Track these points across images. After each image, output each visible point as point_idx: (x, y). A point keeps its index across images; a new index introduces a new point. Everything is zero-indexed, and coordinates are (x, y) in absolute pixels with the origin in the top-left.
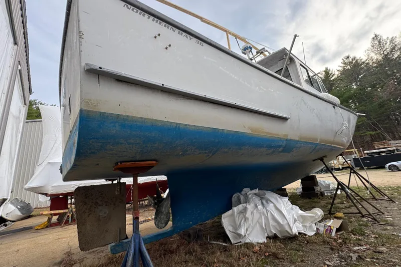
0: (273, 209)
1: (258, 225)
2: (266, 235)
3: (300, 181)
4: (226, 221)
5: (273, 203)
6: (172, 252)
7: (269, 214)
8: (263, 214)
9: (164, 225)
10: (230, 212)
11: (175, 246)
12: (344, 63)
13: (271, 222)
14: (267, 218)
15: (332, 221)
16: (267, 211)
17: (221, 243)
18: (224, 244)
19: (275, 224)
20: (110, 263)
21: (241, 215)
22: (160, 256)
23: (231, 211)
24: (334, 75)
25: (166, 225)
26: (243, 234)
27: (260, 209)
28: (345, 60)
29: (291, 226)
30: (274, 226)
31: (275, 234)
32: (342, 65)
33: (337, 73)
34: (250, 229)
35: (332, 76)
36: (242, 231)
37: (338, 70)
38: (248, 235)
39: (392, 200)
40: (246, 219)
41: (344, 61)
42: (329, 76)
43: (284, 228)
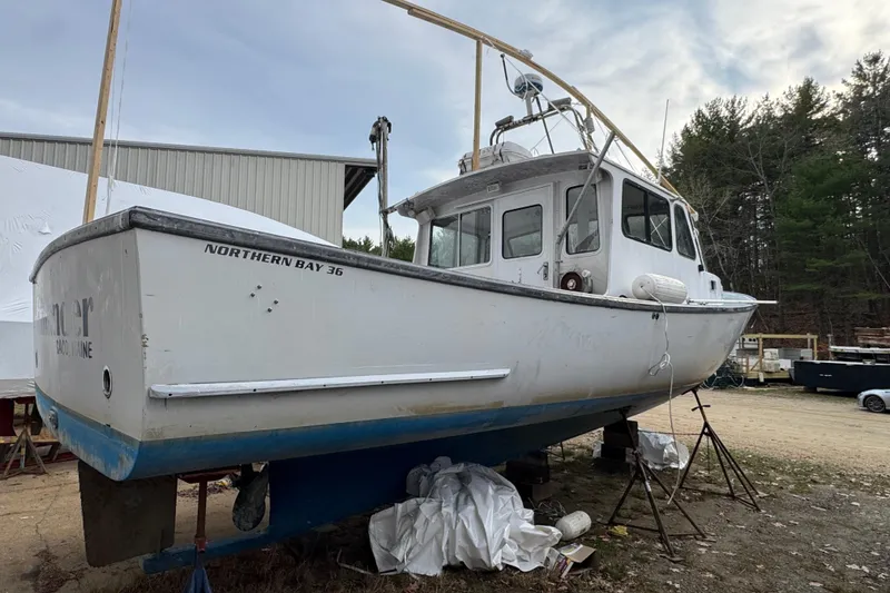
0: (471, 517)
1: (434, 542)
2: (445, 563)
3: (602, 429)
4: (377, 528)
5: (475, 504)
6: (260, 579)
7: (459, 526)
8: (450, 525)
9: (251, 525)
10: (389, 511)
11: (267, 568)
12: (859, 76)
13: (460, 541)
14: (453, 533)
15: (581, 546)
16: (458, 518)
17: (357, 569)
18: (362, 571)
19: (465, 545)
20: (140, 586)
21: (408, 522)
22: (237, 585)
23: (391, 509)
24: (823, 106)
25: (254, 527)
26: (399, 558)
27: (444, 514)
28: (865, 65)
29: (492, 552)
30: (461, 548)
31: (462, 562)
32: (854, 81)
33: (833, 105)
34: (416, 550)
35: (819, 110)
36: (400, 554)
37: (839, 96)
38: (411, 560)
39: (755, 506)
40: (413, 531)
41: (861, 69)
42: (811, 108)
43: (479, 554)
